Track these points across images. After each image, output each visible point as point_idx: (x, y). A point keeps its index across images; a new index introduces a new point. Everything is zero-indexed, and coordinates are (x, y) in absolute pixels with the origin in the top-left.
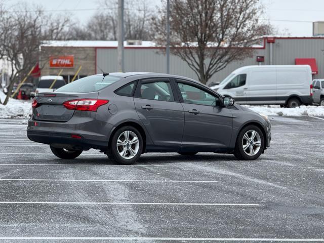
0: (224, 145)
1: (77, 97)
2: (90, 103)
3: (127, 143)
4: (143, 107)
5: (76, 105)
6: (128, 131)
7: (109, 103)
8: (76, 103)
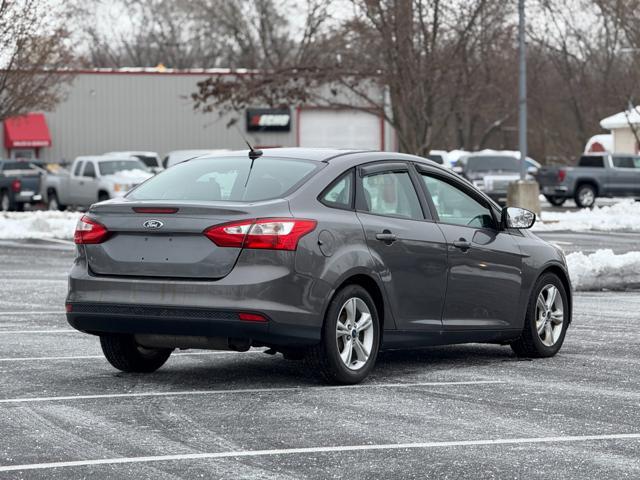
0: (507, 324)
1: (245, 213)
2: (277, 229)
3: (353, 328)
4: (379, 236)
5: (247, 236)
6: (355, 299)
7: (318, 229)
8: (244, 229)
